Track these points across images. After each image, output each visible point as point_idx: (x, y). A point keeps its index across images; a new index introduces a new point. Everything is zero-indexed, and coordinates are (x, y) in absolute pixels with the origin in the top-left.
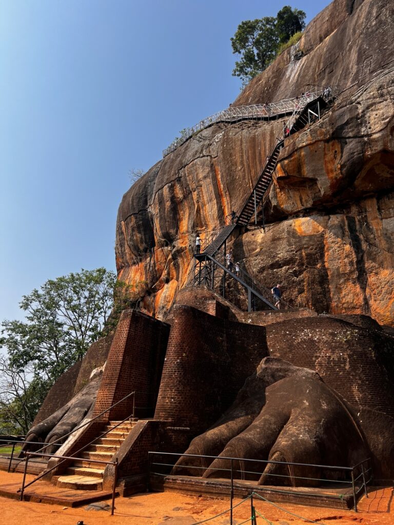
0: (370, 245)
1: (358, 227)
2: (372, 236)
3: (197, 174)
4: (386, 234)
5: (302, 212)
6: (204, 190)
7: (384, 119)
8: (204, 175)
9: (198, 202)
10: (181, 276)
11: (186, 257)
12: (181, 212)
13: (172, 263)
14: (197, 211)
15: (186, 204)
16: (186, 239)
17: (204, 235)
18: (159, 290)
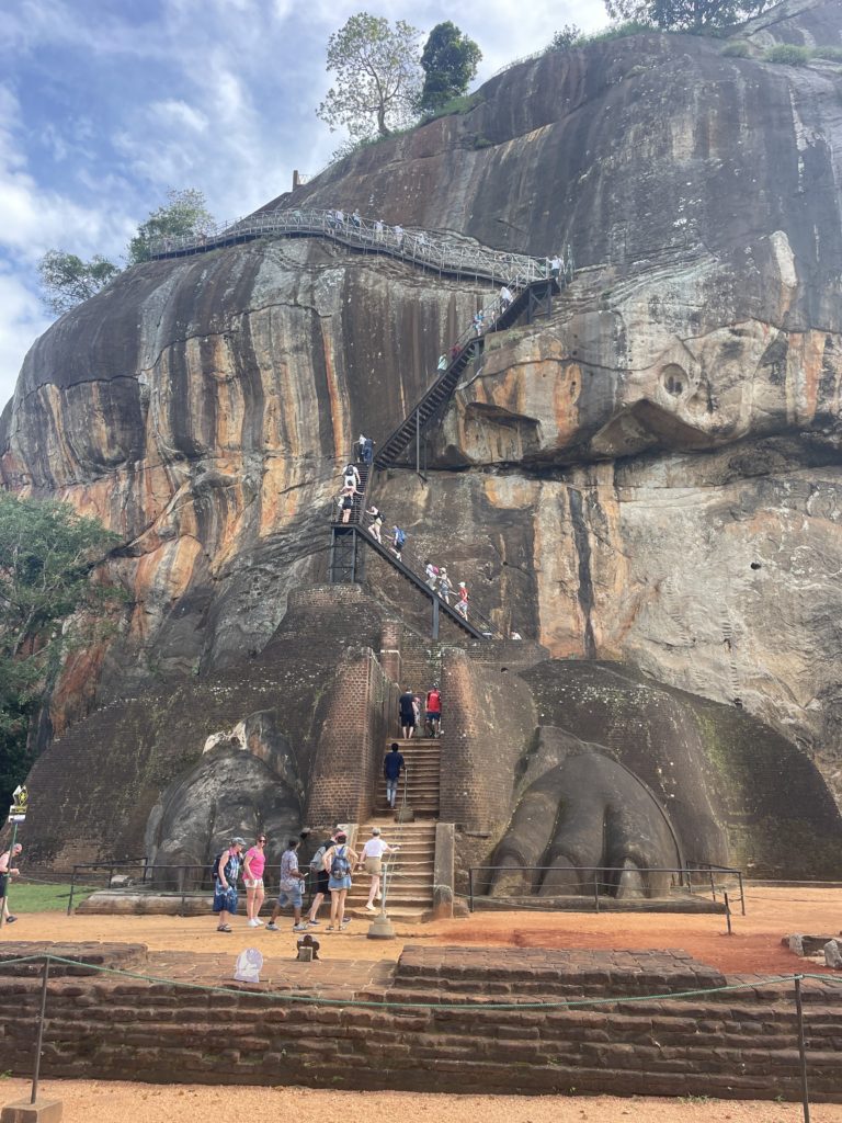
0: (601, 540)
1: (584, 509)
2: (604, 527)
3: (278, 337)
4: (623, 528)
5: (497, 467)
6: (290, 371)
7: (652, 352)
8: (294, 343)
9: (273, 392)
10: (218, 535)
11: (234, 499)
12: (224, 403)
13: (191, 502)
14: (270, 412)
15: (239, 388)
16: (236, 461)
17: (283, 462)
18: (146, 552)
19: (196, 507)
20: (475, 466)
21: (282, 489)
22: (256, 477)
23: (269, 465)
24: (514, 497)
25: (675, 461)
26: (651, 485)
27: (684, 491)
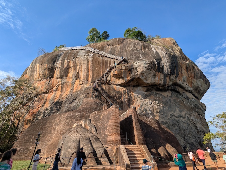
2: (132, 95)
3: (81, 62)
6: (82, 67)
7: (140, 71)
8: (84, 63)
9: (79, 70)
10: (65, 91)
11: (69, 85)
12: (70, 70)
14: (78, 72)
15: (73, 68)
18: (50, 93)
19: (61, 86)
20: (113, 84)
21: (78, 84)
23: (76, 81)
24: (119, 89)
25: (141, 87)
26: (138, 90)
27: (142, 92)
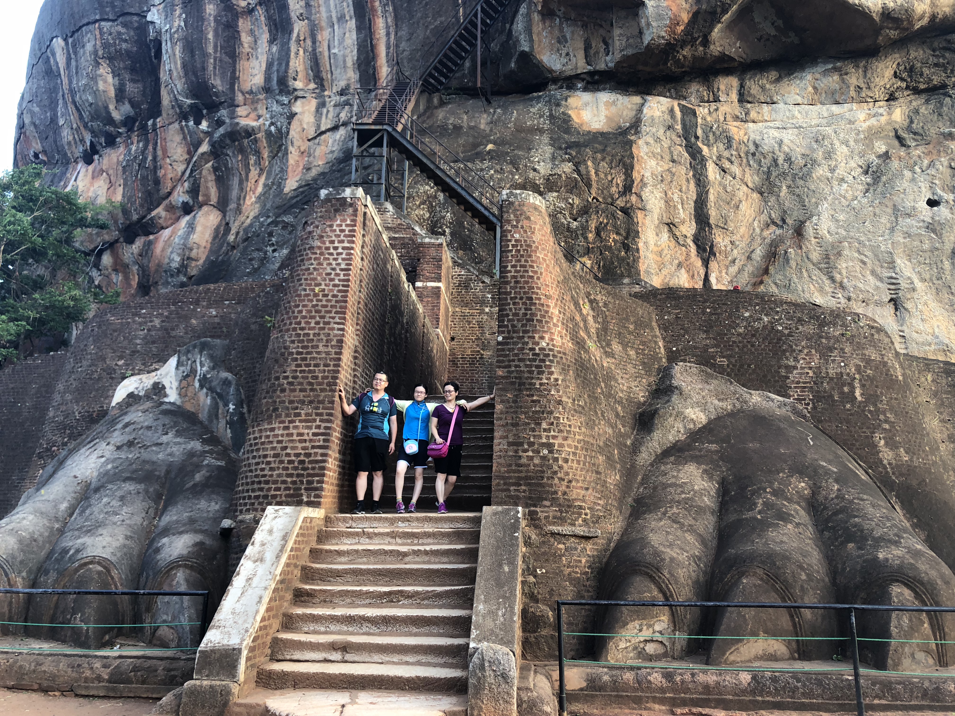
0: (723, 171)
1: (700, 131)
4: (754, 154)
5: (583, 80)
9: (302, 17)
10: (239, 199)
11: (258, 153)
12: (246, 39)
13: (210, 164)
14: (298, 41)
15: (263, 18)
16: (259, 106)
17: (314, 103)
18: (163, 228)
19: (215, 169)
20: (555, 81)
21: (312, 134)
22: (282, 122)
23: (297, 107)
24: (606, 116)
26: (790, 100)
27: (836, 109)
